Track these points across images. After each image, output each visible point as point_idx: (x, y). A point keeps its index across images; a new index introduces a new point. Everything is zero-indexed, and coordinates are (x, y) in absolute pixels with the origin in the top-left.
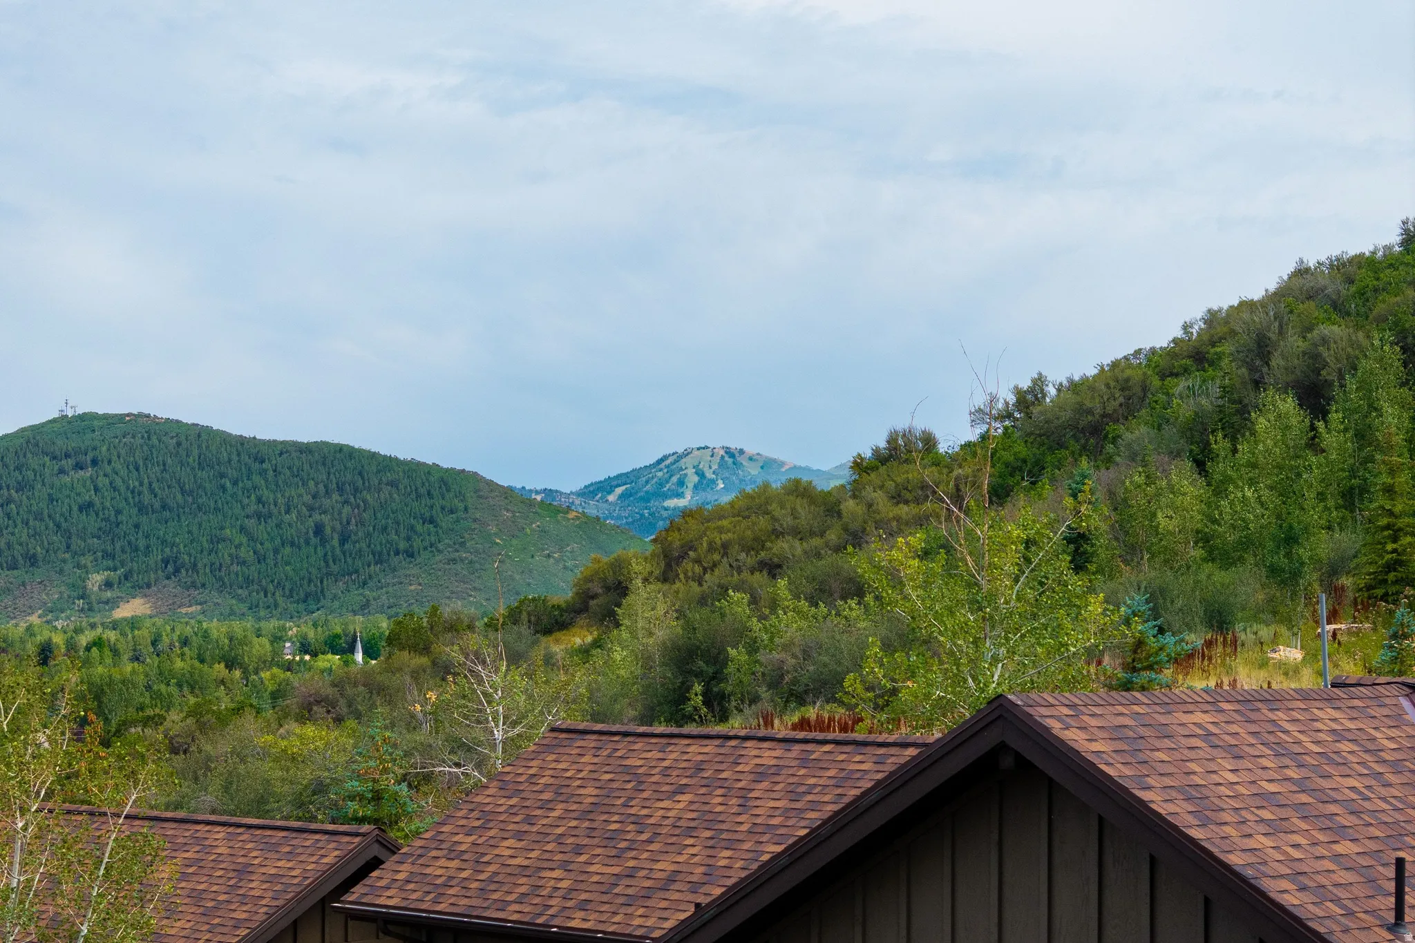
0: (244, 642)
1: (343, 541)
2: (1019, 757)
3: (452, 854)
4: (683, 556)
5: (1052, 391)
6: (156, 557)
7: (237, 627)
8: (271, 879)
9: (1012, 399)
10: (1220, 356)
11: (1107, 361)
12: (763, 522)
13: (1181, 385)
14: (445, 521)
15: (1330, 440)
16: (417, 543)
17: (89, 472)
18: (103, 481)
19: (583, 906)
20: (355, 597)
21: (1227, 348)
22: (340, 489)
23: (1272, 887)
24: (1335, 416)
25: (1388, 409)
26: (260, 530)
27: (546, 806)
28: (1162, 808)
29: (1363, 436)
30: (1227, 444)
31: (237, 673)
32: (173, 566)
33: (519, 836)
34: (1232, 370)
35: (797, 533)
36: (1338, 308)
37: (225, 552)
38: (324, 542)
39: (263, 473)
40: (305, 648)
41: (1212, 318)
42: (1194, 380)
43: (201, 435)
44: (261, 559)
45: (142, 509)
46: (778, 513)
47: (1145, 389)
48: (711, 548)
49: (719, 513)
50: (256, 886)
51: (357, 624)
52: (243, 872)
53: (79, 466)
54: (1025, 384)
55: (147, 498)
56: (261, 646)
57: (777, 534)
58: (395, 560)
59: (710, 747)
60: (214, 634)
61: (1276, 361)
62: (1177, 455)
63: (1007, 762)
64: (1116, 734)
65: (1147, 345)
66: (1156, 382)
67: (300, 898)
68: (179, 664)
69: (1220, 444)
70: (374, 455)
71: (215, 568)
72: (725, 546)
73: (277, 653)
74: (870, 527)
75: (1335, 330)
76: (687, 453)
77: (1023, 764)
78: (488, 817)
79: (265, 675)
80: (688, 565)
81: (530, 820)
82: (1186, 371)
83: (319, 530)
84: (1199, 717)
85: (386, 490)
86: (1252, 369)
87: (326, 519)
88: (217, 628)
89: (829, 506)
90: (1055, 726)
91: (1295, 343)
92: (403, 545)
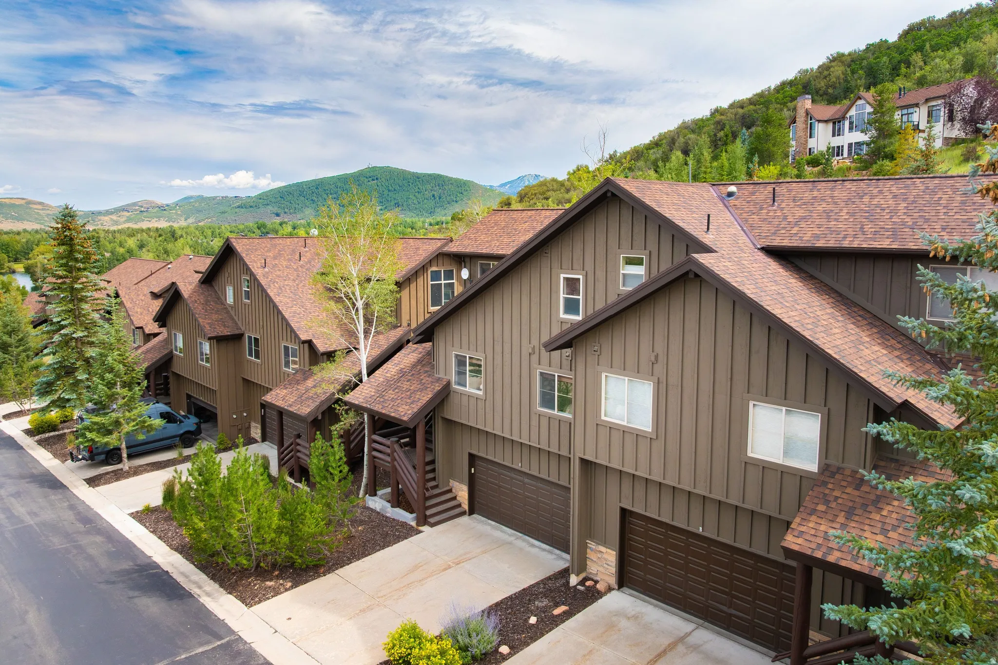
0: (416, 223)
1: (440, 198)
2: (612, 193)
3: (469, 239)
4: (525, 196)
5: (618, 154)
6: (393, 203)
7: (414, 220)
8: (424, 250)
9: (608, 157)
10: (662, 144)
11: (633, 146)
12: (545, 188)
13: (652, 151)
14: (465, 193)
15: (690, 162)
16: (458, 199)
17: (376, 181)
18: (379, 184)
19: (502, 249)
20: (443, 212)
21: (664, 141)
22: (439, 185)
23: (677, 222)
24: (691, 156)
25: (705, 154)
26: (419, 196)
27: (493, 227)
28: (649, 204)
29: (699, 161)
30: (662, 164)
31: (414, 231)
32: (397, 205)
33: (486, 234)
34: (665, 147)
35: (553, 190)
36: (693, 131)
37: (410, 202)
38: (435, 199)
39: (419, 181)
40: (431, 225)
41: (660, 135)
42: (655, 150)
43: (404, 172)
44: (419, 203)
45: (389, 191)
46: (548, 185)
47: (642, 153)
48: (532, 195)
49: (534, 186)
50: (421, 252)
51: (444, 219)
52: (418, 249)
53: (373, 180)
54: (612, 153)
55: (390, 188)
56: (420, 224)
57: (548, 191)
58: (452, 203)
59: (533, 212)
60: (408, 221)
61: (677, 144)
62: (650, 169)
63: (609, 194)
64: (637, 188)
65: (643, 143)
66: (645, 151)
67: (432, 254)
68: (399, 228)
69: (660, 164)
70: (447, 177)
71: (408, 205)
72: (535, 194)
73: (424, 226)
74: (572, 188)
75: (692, 136)
76: (526, 176)
77: (613, 195)
78: (478, 230)
79: (421, 231)
80: (526, 199)
81: (488, 230)
82: (653, 148)
83: (433, 196)
84: (658, 186)
85: (450, 186)
86: (670, 146)
87: (435, 193)
88: (409, 220)
89: (562, 184)
90: (622, 185)
91: (682, 140)
92: (454, 199)
